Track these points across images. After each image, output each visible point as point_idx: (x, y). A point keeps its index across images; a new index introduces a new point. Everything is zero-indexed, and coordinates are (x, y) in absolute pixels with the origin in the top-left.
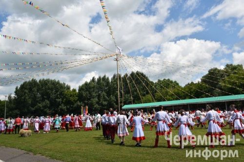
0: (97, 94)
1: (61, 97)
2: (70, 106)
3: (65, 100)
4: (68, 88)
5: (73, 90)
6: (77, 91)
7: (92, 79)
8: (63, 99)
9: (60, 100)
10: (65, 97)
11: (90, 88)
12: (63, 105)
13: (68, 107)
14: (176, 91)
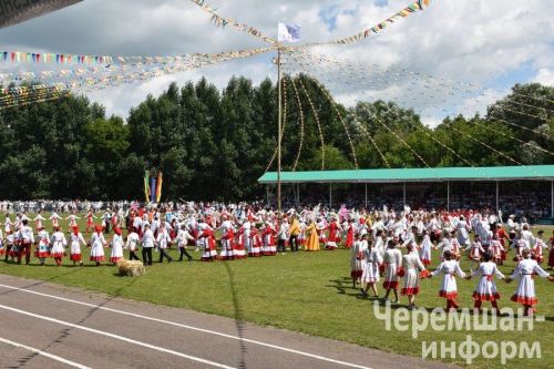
0: (184, 136)
1: (78, 140)
2: (107, 167)
3: (90, 146)
4: (99, 113)
5: (112, 118)
6: (125, 123)
7: (167, 89)
8: (84, 146)
9: (77, 147)
10: (90, 139)
11: (163, 117)
12: (84, 160)
13: (102, 168)
14: (415, 139)
